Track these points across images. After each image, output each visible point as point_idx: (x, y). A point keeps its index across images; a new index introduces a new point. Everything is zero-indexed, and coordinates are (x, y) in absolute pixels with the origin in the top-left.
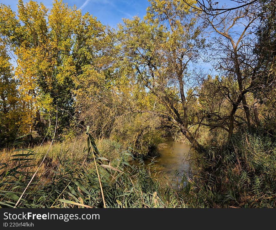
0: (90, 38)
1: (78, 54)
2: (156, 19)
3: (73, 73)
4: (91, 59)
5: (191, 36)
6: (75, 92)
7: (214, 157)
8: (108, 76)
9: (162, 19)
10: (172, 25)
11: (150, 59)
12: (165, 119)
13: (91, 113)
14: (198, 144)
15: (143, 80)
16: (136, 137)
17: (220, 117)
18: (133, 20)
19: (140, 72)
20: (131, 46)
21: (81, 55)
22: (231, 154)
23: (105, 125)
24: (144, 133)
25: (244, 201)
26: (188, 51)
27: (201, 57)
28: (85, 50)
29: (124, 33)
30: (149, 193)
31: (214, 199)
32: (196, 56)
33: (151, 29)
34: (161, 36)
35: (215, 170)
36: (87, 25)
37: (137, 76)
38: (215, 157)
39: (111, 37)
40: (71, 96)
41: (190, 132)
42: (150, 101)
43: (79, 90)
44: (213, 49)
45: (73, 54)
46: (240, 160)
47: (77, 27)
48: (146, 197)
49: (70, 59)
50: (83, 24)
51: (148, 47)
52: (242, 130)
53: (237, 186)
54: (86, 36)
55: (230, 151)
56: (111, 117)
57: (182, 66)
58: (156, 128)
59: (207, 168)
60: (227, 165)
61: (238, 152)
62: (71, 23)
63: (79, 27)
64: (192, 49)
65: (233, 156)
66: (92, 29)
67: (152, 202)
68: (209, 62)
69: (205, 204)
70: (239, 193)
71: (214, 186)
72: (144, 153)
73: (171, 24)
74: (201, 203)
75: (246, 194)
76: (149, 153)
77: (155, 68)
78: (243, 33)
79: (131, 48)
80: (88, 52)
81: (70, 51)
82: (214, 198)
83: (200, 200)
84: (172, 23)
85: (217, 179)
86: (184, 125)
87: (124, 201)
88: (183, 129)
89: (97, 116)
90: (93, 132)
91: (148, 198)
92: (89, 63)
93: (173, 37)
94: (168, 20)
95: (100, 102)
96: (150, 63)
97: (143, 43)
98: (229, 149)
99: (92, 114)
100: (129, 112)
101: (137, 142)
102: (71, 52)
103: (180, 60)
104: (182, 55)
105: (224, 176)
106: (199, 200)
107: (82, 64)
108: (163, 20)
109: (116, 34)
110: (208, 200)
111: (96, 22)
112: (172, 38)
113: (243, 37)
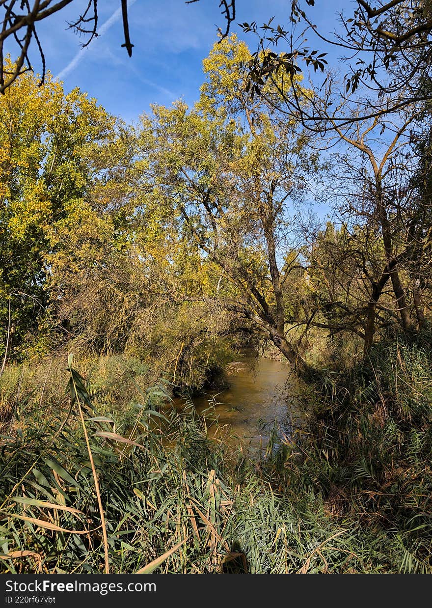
0: (81, 142)
1: (57, 176)
2: (219, 110)
3: (45, 216)
4: (83, 186)
5: (291, 147)
6: (49, 257)
7: (334, 391)
8: (121, 222)
9: (232, 109)
10: (253, 123)
11: (209, 191)
12: (239, 314)
13: (84, 304)
14: (305, 366)
15: (194, 234)
16: (179, 351)
17: (348, 311)
18: (173, 109)
19: (187, 218)
20: (168, 164)
21: (62, 179)
22: (368, 384)
23: (113, 329)
24: (196, 344)
25: (391, 480)
26: (285, 178)
27: (310, 190)
28: (71, 168)
29: (154, 134)
30: (200, 473)
31: (333, 476)
32: (300, 188)
33: (209, 129)
34: (231, 146)
35: (337, 418)
36: (76, 114)
37: (181, 227)
38: (337, 391)
39: (127, 144)
40: (41, 264)
41: (289, 340)
42: (210, 276)
43: (58, 254)
44: (334, 176)
45: (45, 176)
46: (385, 396)
47: (54, 118)
48: (193, 482)
49: (39, 186)
50: (67, 112)
51: (204, 166)
52: (391, 336)
53: (377, 450)
54: (74, 137)
55: (367, 379)
56: (126, 311)
57: (272, 208)
58: (220, 334)
59: (321, 414)
60: (359, 407)
61: (382, 380)
62: (40, 110)
63: (58, 119)
64: (292, 173)
65: (372, 390)
66: (86, 124)
67: (206, 492)
68: (326, 200)
69: (315, 486)
70: (381, 463)
71: (334, 450)
72: (197, 383)
73: (251, 122)
74: (307, 485)
75: (394, 464)
76: (206, 382)
77: (220, 210)
78: (394, 143)
79: (169, 168)
80: (77, 172)
81: (39, 169)
82: (333, 474)
83: (305, 480)
84: (253, 119)
85: (340, 436)
86: (276, 328)
87: (150, 491)
88: (275, 335)
89: (97, 309)
90: (88, 343)
91: (197, 483)
92: (79, 195)
93: (255, 149)
94: (245, 112)
95: (103, 279)
96: (207, 198)
97: (193, 158)
98: (365, 375)
99: (86, 305)
100: (165, 302)
101: (181, 362)
102: (41, 172)
103: (269, 197)
104: (272, 186)
105: (355, 428)
106: (303, 479)
107: (66, 196)
108: (234, 111)
109: (137, 137)
110: (321, 480)
111: (95, 109)
112: (252, 149)
113: (392, 151)
